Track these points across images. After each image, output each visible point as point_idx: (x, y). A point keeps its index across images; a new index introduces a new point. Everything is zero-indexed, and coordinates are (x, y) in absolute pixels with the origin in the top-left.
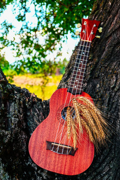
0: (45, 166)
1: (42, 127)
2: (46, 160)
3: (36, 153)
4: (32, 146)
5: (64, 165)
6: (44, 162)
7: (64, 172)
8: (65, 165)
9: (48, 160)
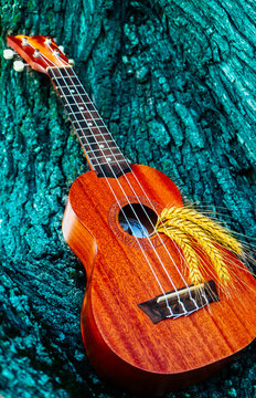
0: (183, 365)
1: (105, 280)
2: (174, 349)
3: (138, 348)
4: (116, 338)
5: (218, 333)
6: (172, 357)
7: (230, 347)
8: (221, 331)
9: (178, 346)
